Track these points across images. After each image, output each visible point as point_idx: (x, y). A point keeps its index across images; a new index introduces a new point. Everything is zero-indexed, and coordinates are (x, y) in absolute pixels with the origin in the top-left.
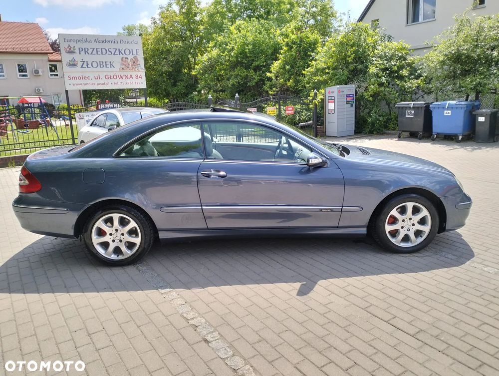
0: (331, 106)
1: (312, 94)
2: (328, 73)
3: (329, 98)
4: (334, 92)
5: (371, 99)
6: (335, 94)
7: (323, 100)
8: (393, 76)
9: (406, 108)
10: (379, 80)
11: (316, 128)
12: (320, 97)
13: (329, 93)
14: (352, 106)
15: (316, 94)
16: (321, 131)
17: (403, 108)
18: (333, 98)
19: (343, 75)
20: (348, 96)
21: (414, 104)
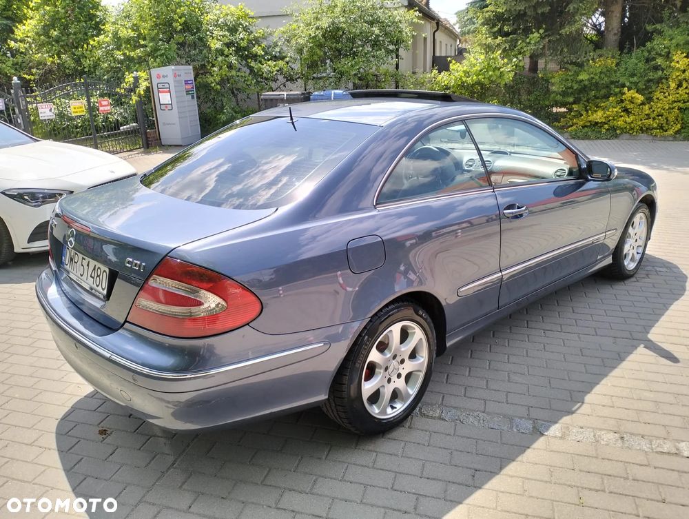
0: (165, 98)
1: (129, 78)
2: (145, 46)
3: (160, 86)
4: (167, 76)
5: (219, 87)
6: (170, 80)
7: (148, 90)
8: (243, 55)
9: (277, 100)
10: (227, 59)
11: (146, 133)
12: (143, 85)
13: (158, 76)
14: (193, 97)
15: (137, 79)
16: (154, 137)
17: (272, 100)
18: (167, 86)
19: (170, 49)
20: (186, 82)
21: (287, 95)
